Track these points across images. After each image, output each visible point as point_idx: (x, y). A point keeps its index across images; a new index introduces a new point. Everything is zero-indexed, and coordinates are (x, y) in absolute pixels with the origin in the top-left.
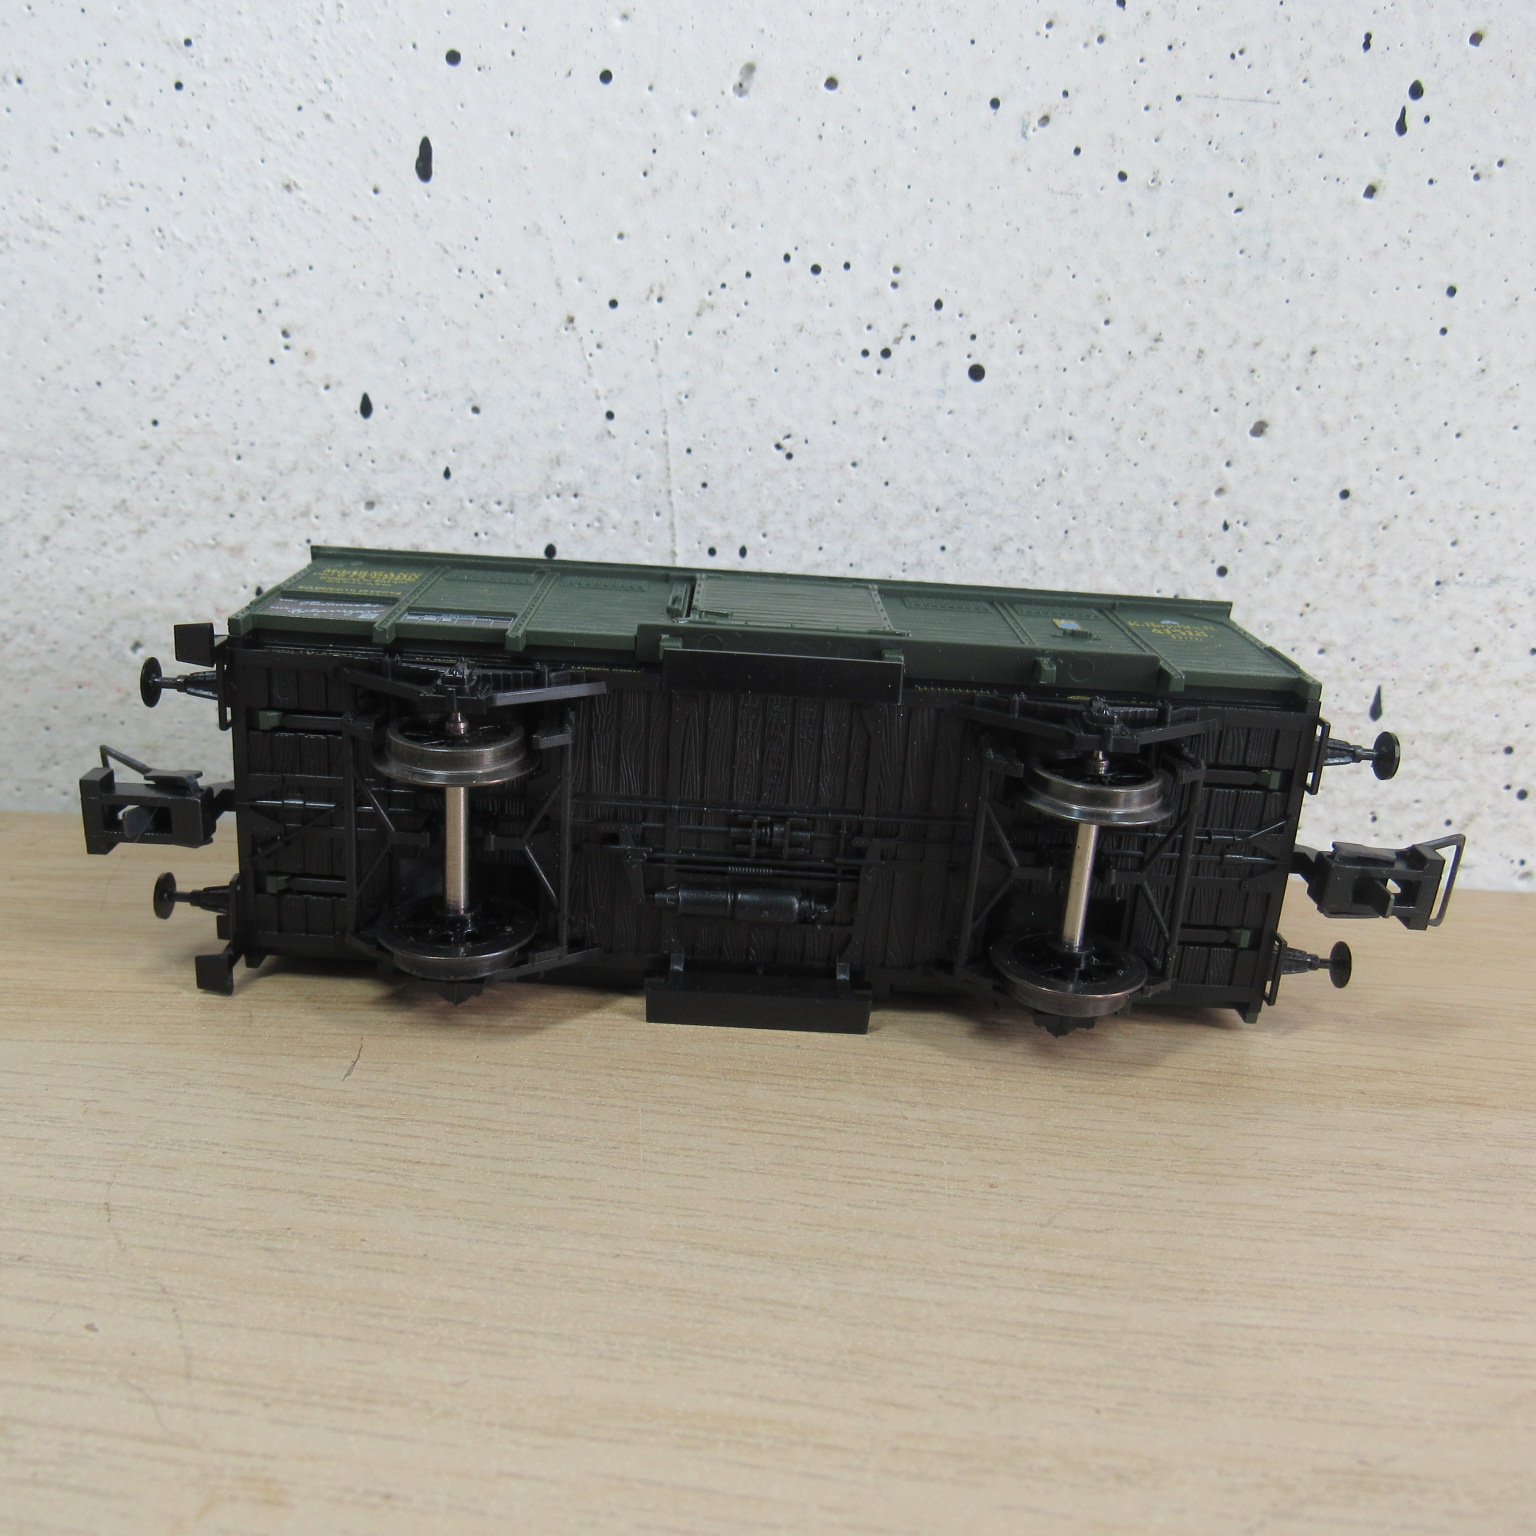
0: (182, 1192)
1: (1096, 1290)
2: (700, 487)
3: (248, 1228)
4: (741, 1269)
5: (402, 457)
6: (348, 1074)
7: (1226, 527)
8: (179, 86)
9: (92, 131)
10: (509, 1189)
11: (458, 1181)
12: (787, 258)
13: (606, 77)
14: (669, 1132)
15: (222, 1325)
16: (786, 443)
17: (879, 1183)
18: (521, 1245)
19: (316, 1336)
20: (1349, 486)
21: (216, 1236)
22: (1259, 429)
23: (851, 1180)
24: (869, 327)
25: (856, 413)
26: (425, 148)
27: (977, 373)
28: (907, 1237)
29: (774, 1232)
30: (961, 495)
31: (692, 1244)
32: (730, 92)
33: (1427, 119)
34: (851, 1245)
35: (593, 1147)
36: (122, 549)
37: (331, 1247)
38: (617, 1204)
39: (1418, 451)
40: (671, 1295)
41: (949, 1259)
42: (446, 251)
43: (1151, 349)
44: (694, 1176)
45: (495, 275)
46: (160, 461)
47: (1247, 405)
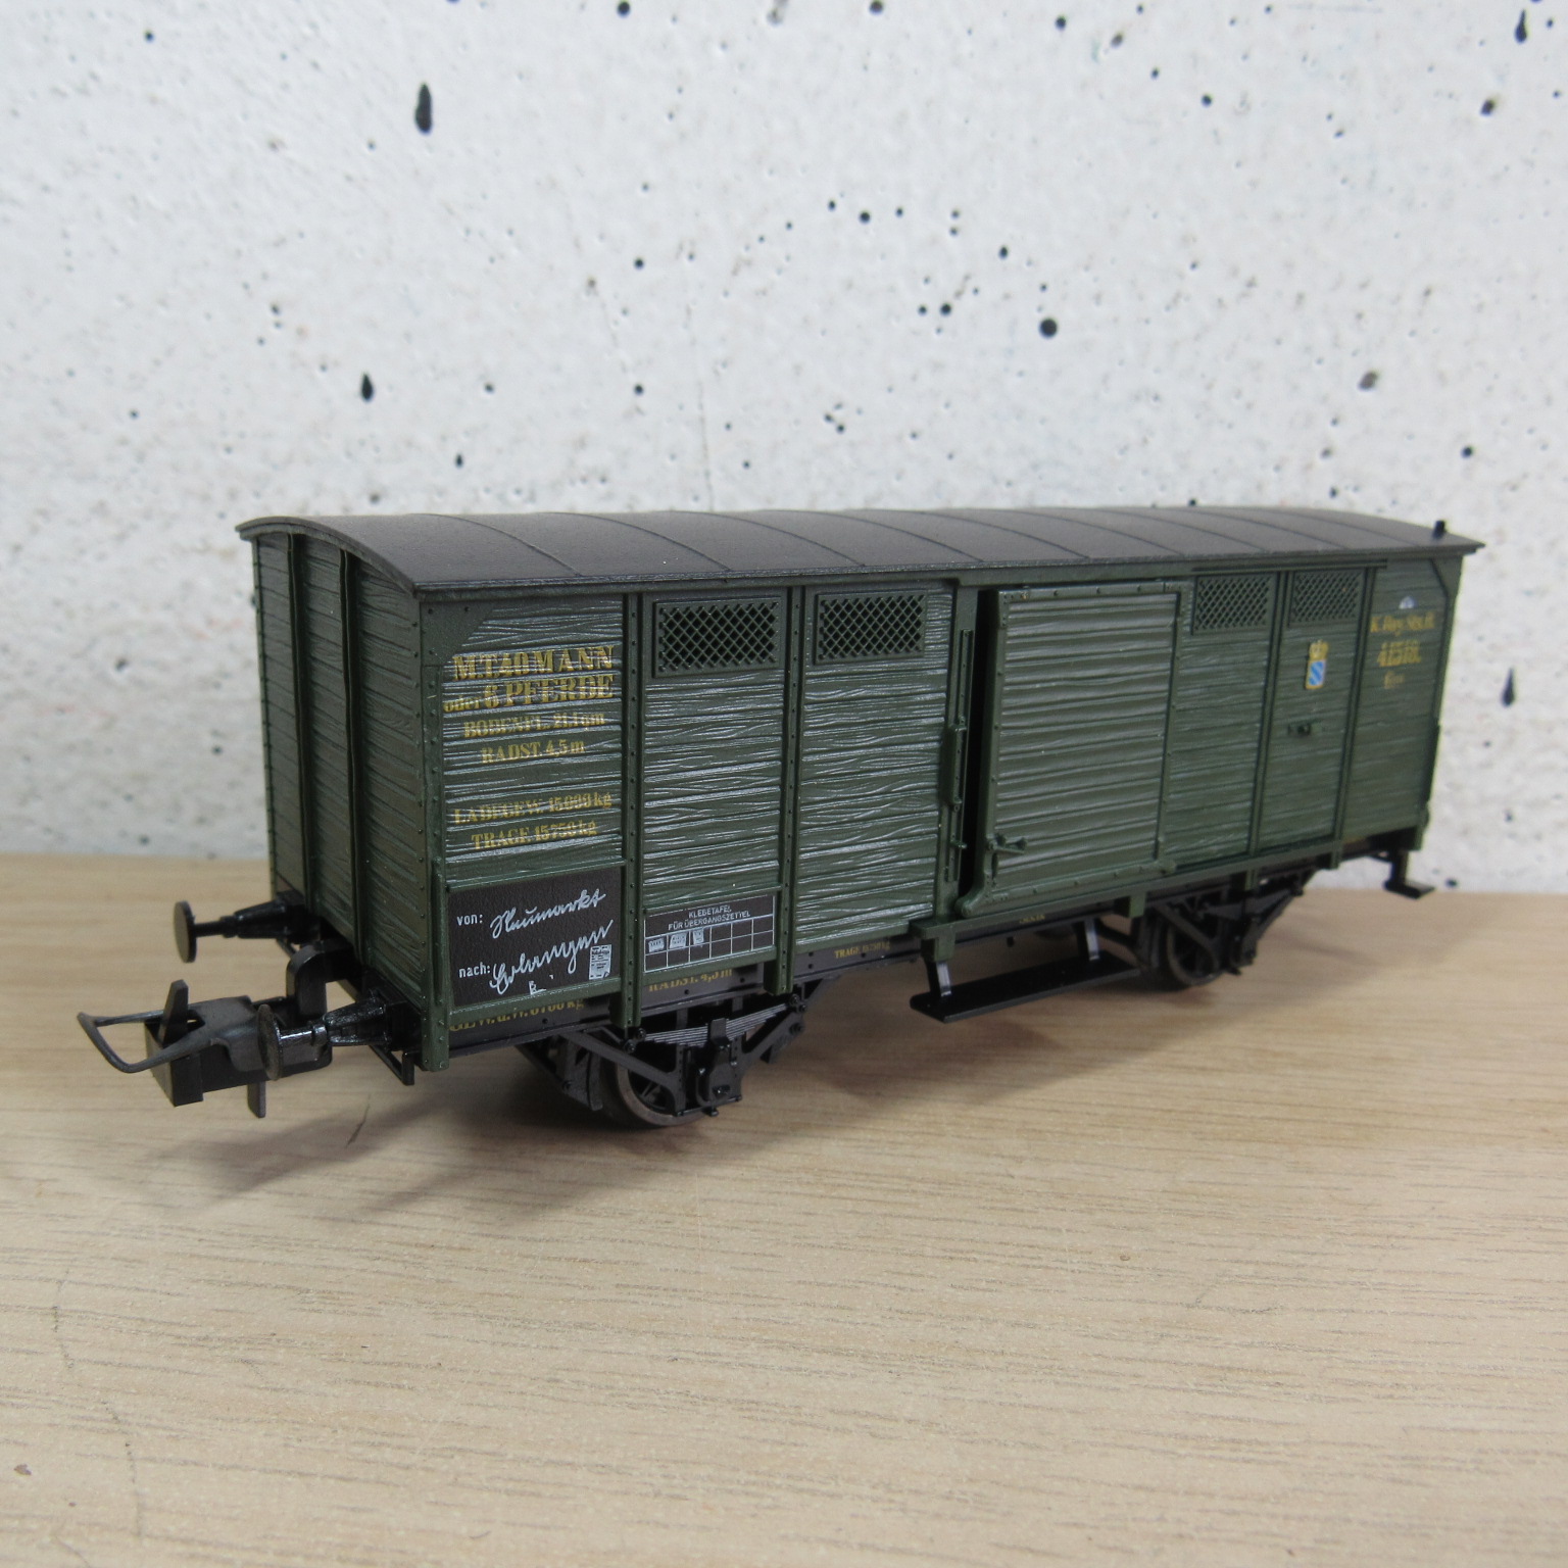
0: (147, 1290)
1: (1266, 1388)
2: (740, 467)
3: (224, 1334)
4: (827, 1373)
5: (409, 444)
6: (351, 1141)
7: (1334, 492)
8: (149, 36)
9: (56, 91)
10: (541, 1277)
11: (480, 1269)
12: (832, 205)
13: (624, 8)
14: (732, 1201)
15: (185, 1463)
16: (838, 415)
17: (987, 1257)
18: (557, 1348)
19: (301, 1474)
20: (1472, 441)
21: (184, 1345)
22: (1369, 381)
23: (953, 1255)
24: (927, 280)
25: (914, 378)
26: (425, 97)
27: (1049, 328)
28: (1027, 1326)
29: (864, 1324)
30: (1035, 467)
31: (766, 1341)
32: (763, 21)
33: (1550, 23)
34: (961, 1338)
35: (641, 1221)
36: (102, 557)
37: (324, 1357)
38: (672, 1293)
39: (1549, 400)
40: (742, 1409)
41: (1080, 1353)
42: (450, 211)
43: (1244, 295)
44: (764, 1255)
45: (506, 237)
46: (141, 457)
47: (1354, 354)
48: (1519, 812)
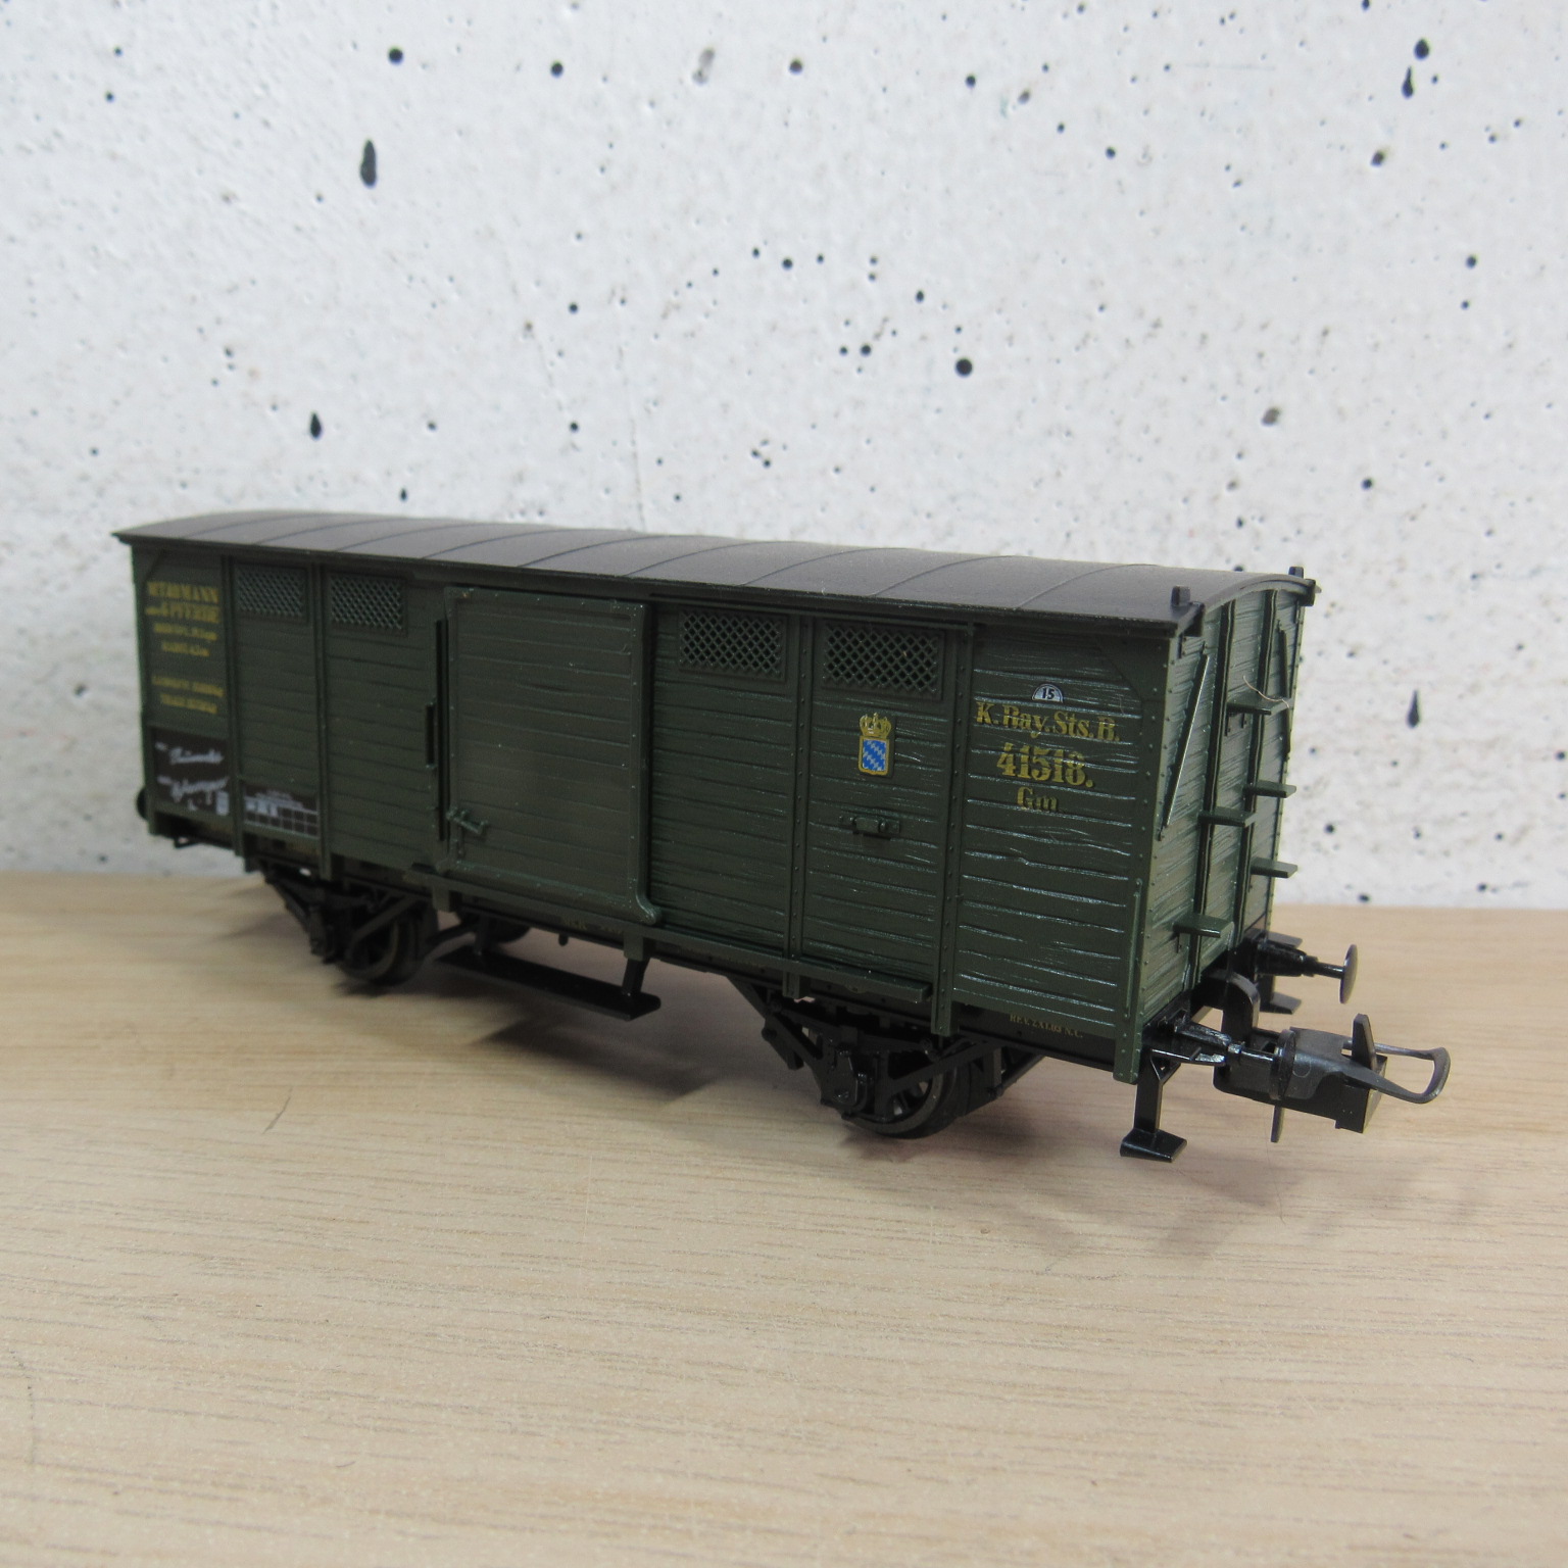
0: (62, 1257)
1: (1097, 1344)
2: (671, 500)
3: (129, 1294)
4: (687, 1329)
5: (356, 479)
6: (270, 1127)
7: (1240, 523)
8: (110, 97)
9: (22, 148)
10: (432, 1247)
11: (376, 1239)
12: (756, 252)
13: (557, 69)
14: (622, 1181)
15: (81, 1403)
16: (764, 451)
17: (854, 1231)
18: (438, 1307)
19: (186, 1413)
20: (1372, 474)
21: (91, 1304)
22: (1271, 417)
23: (823, 1228)
24: (847, 323)
25: (836, 415)
26: (370, 152)
27: (964, 367)
28: (883, 1289)
29: (729, 1287)
30: (953, 499)
31: (635, 1302)
32: (689, 80)
33: (1435, 79)
34: (818, 1300)
35: (533, 1199)
36: (63, 587)
37: (220, 1314)
38: (553, 1261)
39: (1444, 435)
40: (603, 1360)
41: (929, 1313)
42: (394, 260)
43: (1150, 335)
44: (645, 1228)
45: (447, 283)
46: (101, 493)
47: (1257, 391)
48: (1426, 829)
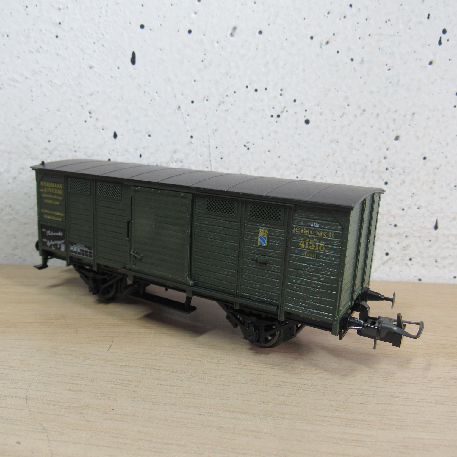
0: (52, 392)
1: (365, 426)
2: (220, 159)
3: (74, 405)
4: (242, 419)
5: (126, 151)
6: (109, 350)
7: (387, 169)
8: (57, 37)
9: (30, 51)
10: (162, 390)
11: (145, 388)
12: (247, 87)
13: (190, 32)
14: (216, 369)
15: (64, 441)
16: (247, 145)
17: (287, 387)
18: (167, 411)
19: (96, 445)
20: (426, 155)
21: (63, 408)
22: (397, 138)
23: (278, 386)
24: (273, 108)
25: (269, 135)
26: (134, 55)
27: (307, 122)
28: (298, 407)
29: (253, 405)
30: (303, 160)
31: (225, 410)
32: (229, 36)
33: (448, 40)
34: (280, 410)
35: (190, 375)
37: (102, 412)
38: (199, 396)
39: (448, 144)
40: (219, 429)
41: (313, 415)
42: (140, 87)
43: (362, 114)
44: (225, 385)
45: (155, 94)
46: (51, 153)
47: (393, 131)
48: (439, 260)
